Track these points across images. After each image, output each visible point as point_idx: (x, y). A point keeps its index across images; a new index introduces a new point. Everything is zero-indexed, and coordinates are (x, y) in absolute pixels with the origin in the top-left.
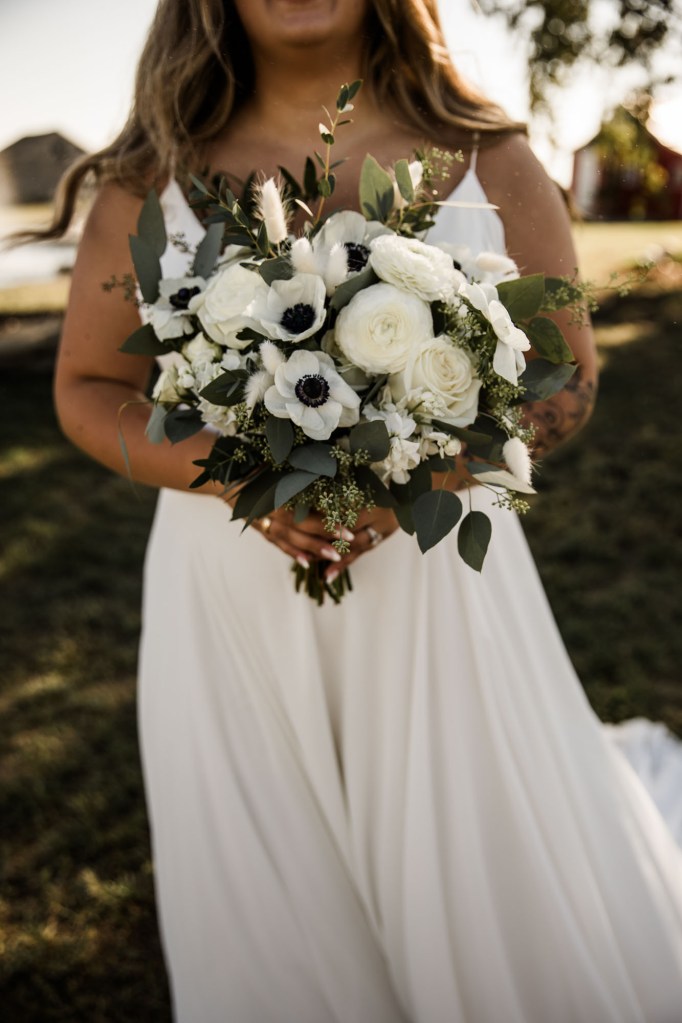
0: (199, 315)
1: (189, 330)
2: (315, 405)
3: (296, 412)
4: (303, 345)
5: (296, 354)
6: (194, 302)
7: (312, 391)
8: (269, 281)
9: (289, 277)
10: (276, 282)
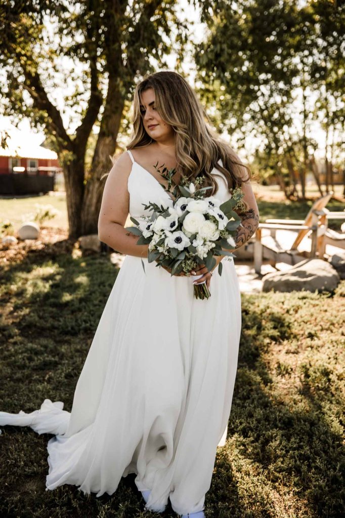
0: (154, 230)
1: (152, 234)
2: (179, 243)
3: (176, 245)
4: (175, 231)
5: (174, 233)
6: (151, 227)
7: (178, 240)
8: (165, 218)
9: (169, 216)
10: (167, 218)
